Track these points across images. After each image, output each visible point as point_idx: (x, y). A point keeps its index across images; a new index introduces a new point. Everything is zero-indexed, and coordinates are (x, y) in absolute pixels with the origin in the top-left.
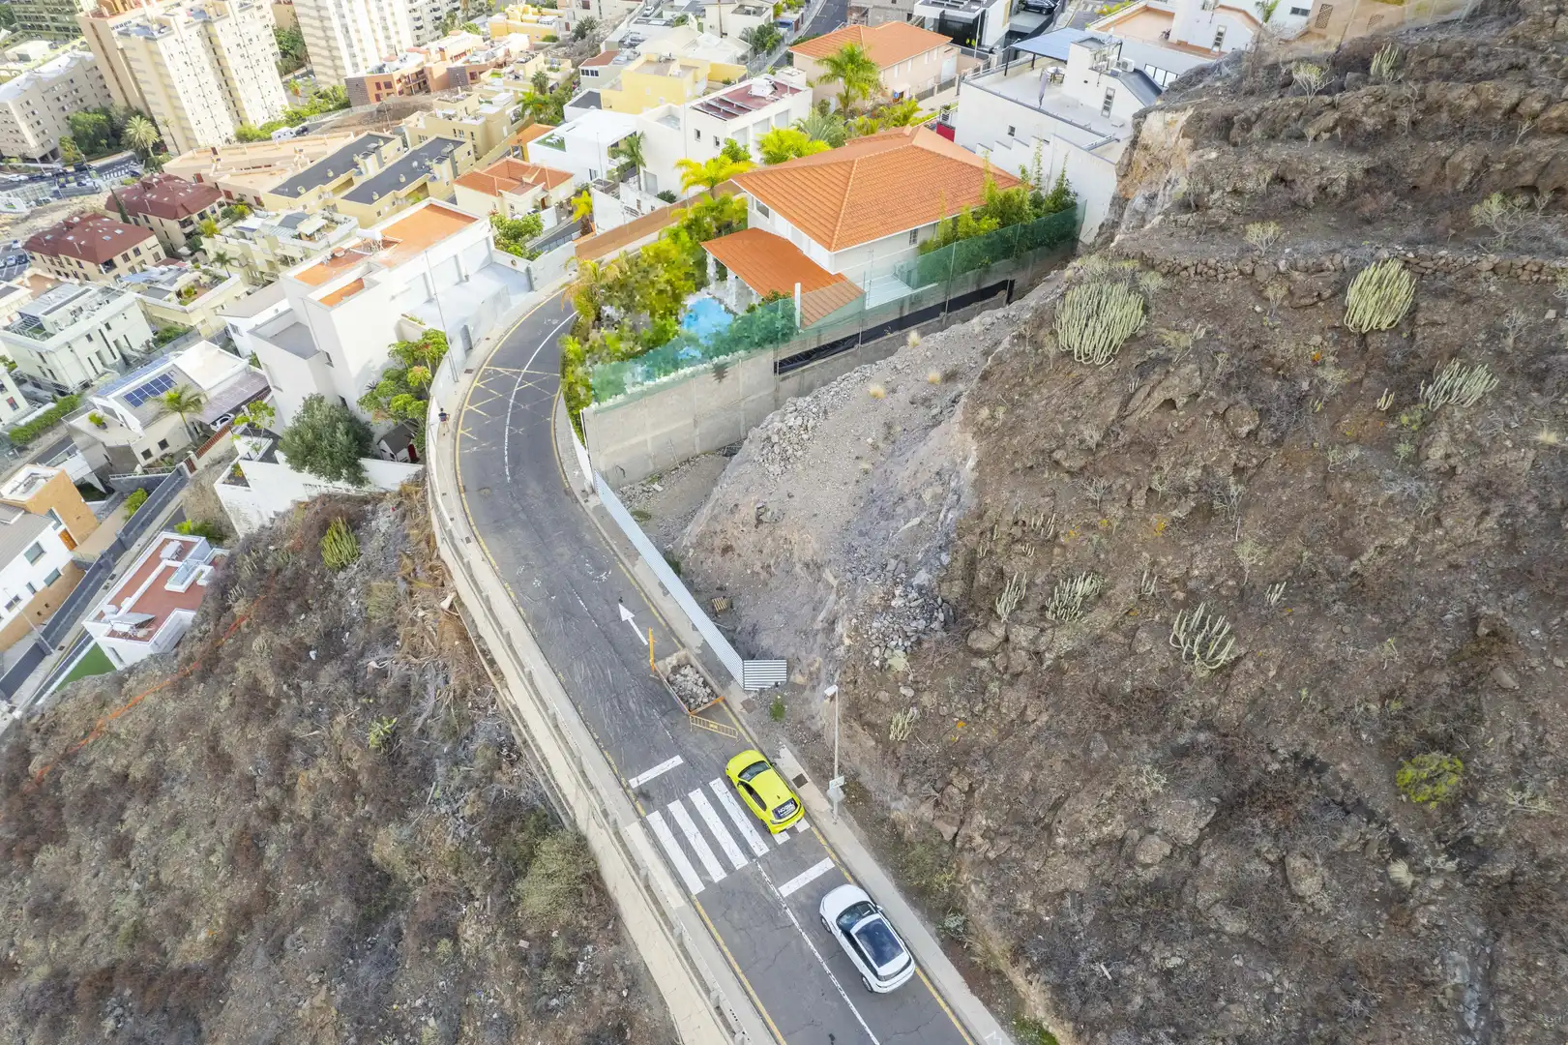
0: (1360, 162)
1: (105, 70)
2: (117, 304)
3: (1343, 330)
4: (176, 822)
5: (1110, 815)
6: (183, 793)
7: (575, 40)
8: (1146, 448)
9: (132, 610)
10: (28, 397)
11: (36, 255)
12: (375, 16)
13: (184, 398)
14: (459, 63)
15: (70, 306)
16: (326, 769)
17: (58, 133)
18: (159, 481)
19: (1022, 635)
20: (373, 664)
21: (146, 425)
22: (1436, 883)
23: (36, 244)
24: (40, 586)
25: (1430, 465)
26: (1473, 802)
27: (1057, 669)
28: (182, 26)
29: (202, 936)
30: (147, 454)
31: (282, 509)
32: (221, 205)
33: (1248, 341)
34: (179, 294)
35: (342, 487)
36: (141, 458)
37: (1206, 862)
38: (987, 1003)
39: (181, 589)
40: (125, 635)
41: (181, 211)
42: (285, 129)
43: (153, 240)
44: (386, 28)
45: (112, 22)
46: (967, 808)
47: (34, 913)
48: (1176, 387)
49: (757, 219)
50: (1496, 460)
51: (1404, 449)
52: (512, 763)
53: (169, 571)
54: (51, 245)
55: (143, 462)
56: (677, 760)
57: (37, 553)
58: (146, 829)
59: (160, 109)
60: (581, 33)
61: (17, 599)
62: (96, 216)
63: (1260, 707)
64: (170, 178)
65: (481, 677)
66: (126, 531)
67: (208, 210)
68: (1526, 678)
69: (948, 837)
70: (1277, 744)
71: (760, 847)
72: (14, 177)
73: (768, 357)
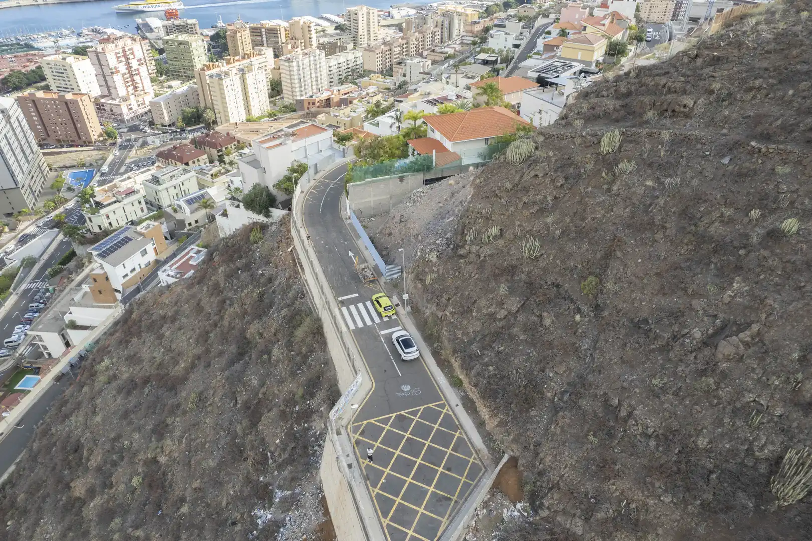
0: (618, 103)
1: (200, 92)
2: (188, 175)
3: (599, 154)
4: (180, 329)
5: (492, 305)
6: (184, 320)
7: (397, 89)
8: (526, 190)
9: (176, 269)
10: (148, 209)
11: (160, 159)
12: (313, 75)
13: (208, 203)
14: (345, 96)
15: (171, 174)
16: (237, 308)
17: (178, 116)
18: (192, 234)
19: (475, 249)
20: (261, 271)
21: (192, 213)
22: (586, 319)
23: (160, 155)
24: (143, 267)
25: (613, 192)
26: (602, 293)
27: (484, 261)
28: (234, 74)
29: (183, 365)
30: (190, 224)
31: (238, 228)
32: (235, 145)
33: (566, 157)
34: (212, 175)
35: (261, 218)
36: (187, 225)
37: (519, 318)
38: (442, 370)
39: (195, 264)
40: (173, 276)
41: (219, 146)
42: (267, 118)
43: (205, 156)
44: (317, 81)
45: (208, 73)
46: (447, 306)
47: (126, 359)
48: (539, 170)
49: (430, 135)
50: (633, 190)
51: (605, 187)
52: (301, 298)
53: (192, 257)
54: (166, 156)
55: (188, 227)
56: (357, 295)
57: (144, 253)
58: (169, 332)
59: (218, 107)
60: (400, 87)
61: (134, 269)
62: (186, 145)
63: (545, 270)
64: (217, 133)
65: (297, 272)
66: (177, 250)
67: (229, 146)
68: (624, 255)
69: (440, 317)
70: (548, 279)
71: (377, 320)
72: (157, 132)
73: (420, 177)
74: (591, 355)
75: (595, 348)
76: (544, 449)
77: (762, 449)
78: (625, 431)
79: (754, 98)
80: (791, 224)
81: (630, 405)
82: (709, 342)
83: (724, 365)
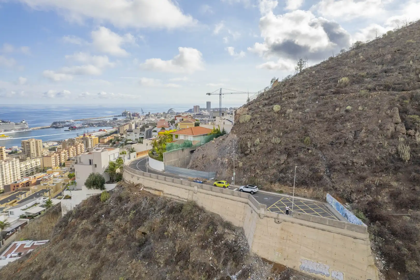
0: (268, 100)
3: (275, 112)
4: (65, 265)
6: (66, 259)
9: (16, 252)
14: (40, 179)
19: (253, 149)
20: (125, 206)
22: (314, 150)
25: (291, 118)
27: (259, 151)
35: (97, 192)
37: (289, 160)
39: (29, 246)
48: (259, 120)
49: (175, 140)
50: (297, 116)
52: (169, 202)
58: (53, 272)
63: (286, 144)
68: (310, 130)
69: (254, 176)
73: (189, 149)
74: (325, 157)
75: (324, 155)
76: (337, 186)
77: (392, 152)
78: (356, 168)
79: (310, 90)
80: (349, 108)
81: (351, 161)
82: (355, 138)
83: (365, 139)
